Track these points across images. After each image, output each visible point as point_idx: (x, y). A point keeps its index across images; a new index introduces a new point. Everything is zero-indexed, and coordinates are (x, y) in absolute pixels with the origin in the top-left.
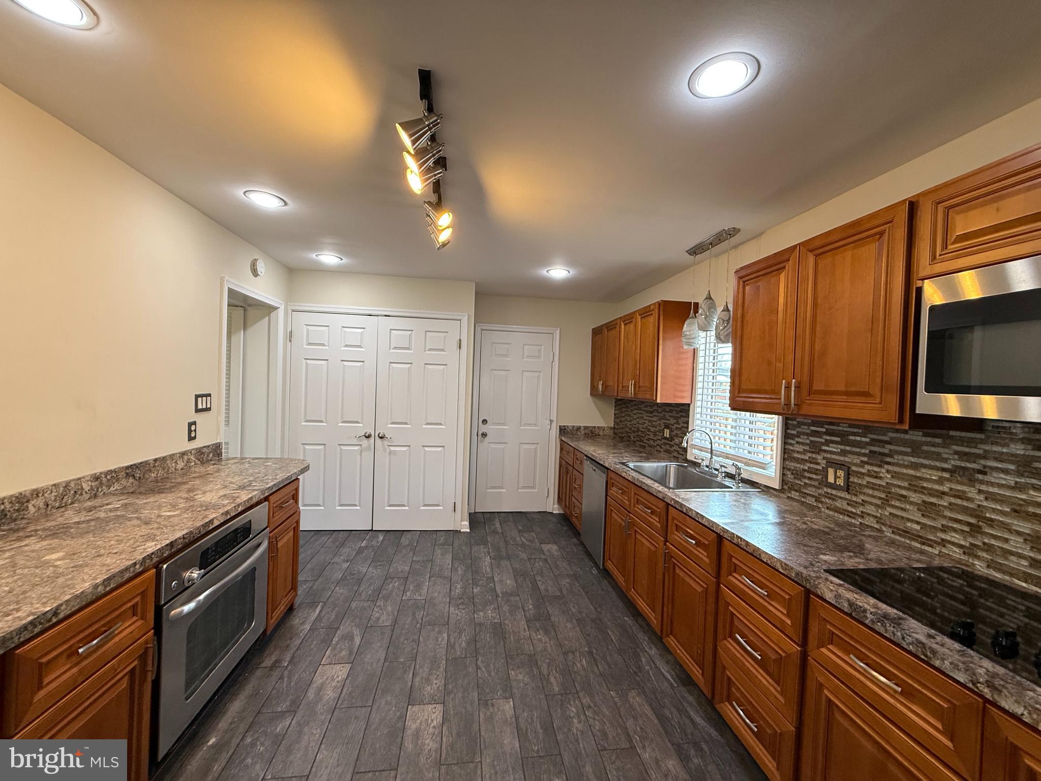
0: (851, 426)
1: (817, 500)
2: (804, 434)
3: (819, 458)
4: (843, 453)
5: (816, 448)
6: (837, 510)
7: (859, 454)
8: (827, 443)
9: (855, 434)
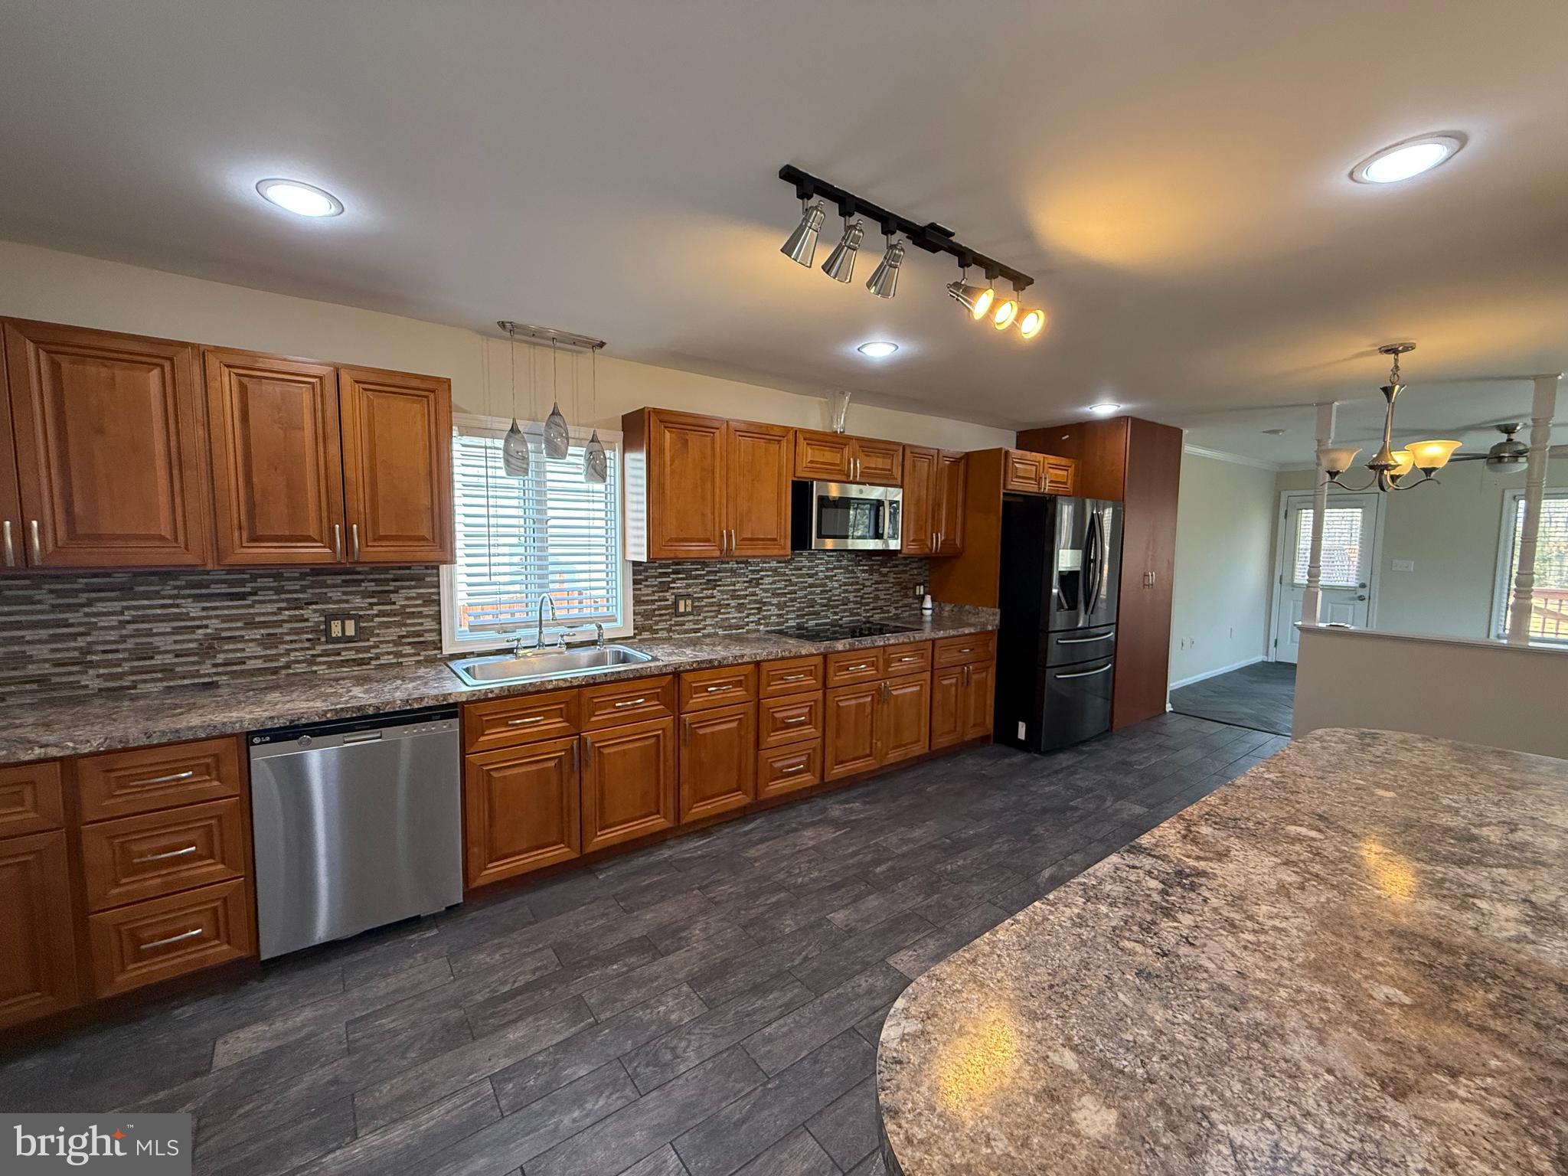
0: (693, 563)
1: (669, 630)
2: (652, 577)
3: (668, 595)
4: (688, 586)
5: (665, 587)
6: (686, 632)
7: (697, 585)
8: (674, 581)
9: (697, 570)
